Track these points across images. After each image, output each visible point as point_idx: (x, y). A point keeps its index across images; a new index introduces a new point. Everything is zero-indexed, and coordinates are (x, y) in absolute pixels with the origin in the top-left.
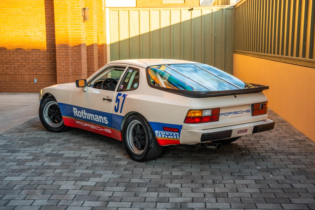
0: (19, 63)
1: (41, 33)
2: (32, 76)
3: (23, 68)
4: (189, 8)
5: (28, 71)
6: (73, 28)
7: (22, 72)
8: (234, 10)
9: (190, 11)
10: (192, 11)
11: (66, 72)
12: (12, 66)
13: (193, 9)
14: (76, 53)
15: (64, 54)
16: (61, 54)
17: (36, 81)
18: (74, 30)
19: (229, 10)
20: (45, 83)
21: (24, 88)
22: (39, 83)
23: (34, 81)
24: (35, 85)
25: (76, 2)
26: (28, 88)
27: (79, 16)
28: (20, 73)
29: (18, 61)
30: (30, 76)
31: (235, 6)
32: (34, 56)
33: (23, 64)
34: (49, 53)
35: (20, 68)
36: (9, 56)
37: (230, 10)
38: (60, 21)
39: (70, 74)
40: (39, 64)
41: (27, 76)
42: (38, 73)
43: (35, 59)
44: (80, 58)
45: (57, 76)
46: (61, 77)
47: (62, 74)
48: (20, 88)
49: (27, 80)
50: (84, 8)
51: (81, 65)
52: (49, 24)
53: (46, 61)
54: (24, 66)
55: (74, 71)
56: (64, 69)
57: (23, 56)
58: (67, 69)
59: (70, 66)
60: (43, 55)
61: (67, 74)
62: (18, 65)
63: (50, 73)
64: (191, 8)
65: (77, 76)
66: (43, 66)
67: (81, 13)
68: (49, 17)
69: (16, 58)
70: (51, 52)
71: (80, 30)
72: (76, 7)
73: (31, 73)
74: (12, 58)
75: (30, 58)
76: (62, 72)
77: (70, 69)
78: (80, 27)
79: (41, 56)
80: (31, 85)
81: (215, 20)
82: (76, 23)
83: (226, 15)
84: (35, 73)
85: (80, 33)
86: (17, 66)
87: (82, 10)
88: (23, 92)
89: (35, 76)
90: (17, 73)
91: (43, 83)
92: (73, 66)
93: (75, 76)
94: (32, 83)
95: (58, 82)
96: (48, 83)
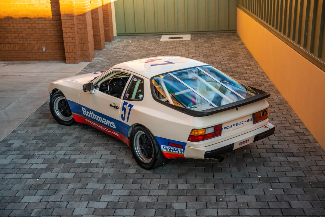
0: (27, 33)
1: (45, 1)
2: (40, 44)
3: (31, 37)
5: (35, 39)
7: (30, 41)
11: (73, 41)
12: (20, 35)
14: (81, 22)
15: (70, 23)
16: (67, 24)
17: (44, 49)
20: (54, 51)
21: (33, 56)
22: (47, 51)
23: (43, 50)
24: (44, 54)
26: (37, 56)
28: (29, 42)
29: (25, 30)
30: (38, 44)
32: (40, 25)
33: (30, 33)
34: (55, 22)
35: (28, 37)
36: (15, 25)
39: (77, 43)
40: (46, 32)
41: (35, 44)
42: (46, 42)
43: (41, 27)
44: (86, 27)
45: (65, 46)
46: (68, 46)
47: (69, 44)
48: (29, 56)
49: (36, 49)
51: (87, 33)
53: (52, 29)
54: (32, 35)
55: (80, 40)
56: (71, 39)
57: (29, 25)
58: (73, 39)
59: (76, 36)
60: (49, 23)
61: (74, 44)
62: (26, 34)
63: (57, 41)
65: (84, 44)
66: (50, 35)
69: (23, 28)
70: (56, 21)
73: (39, 42)
74: (19, 28)
75: (37, 27)
76: (69, 41)
77: (77, 38)
79: (47, 25)
80: (39, 54)
84: (43, 42)
86: (24, 35)
88: (33, 60)
89: (43, 44)
90: (26, 42)
91: (51, 51)
92: (80, 35)
93: (82, 45)
94: (40, 51)
95: (66, 51)
96: (56, 51)
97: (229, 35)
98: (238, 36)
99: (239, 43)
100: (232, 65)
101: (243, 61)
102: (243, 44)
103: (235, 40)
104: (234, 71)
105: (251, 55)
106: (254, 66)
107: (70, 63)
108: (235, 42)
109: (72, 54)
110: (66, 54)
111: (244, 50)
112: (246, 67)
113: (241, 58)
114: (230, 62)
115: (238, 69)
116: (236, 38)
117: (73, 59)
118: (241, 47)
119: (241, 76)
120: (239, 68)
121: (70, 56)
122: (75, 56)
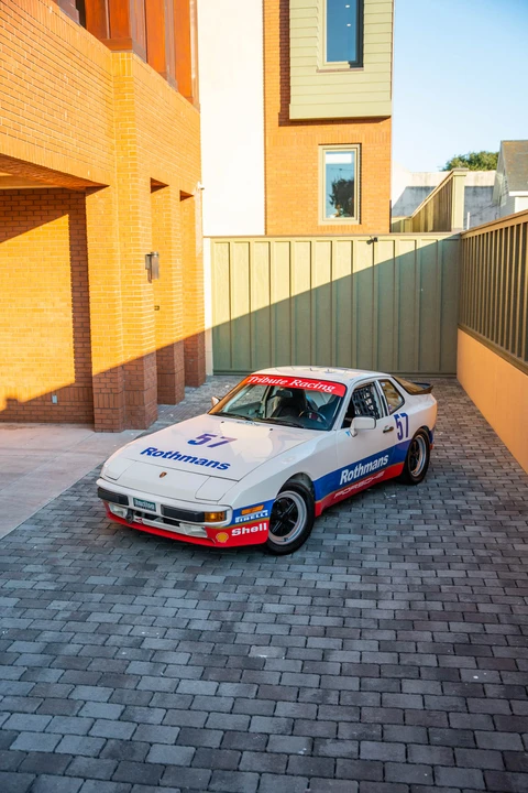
1: (64, 304)
5: (39, 379)
7: (29, 382)
11: (113, 386)
12: (11, 369)
17: (55, 399)
20: (74, 404)
21: (33, 413)
22: (62, 404)
23: (52, 401)
24: (54, 408)
26: (40, 413)
28: (26, 384)
30: (43, 389)
32: (51, 350)
33: (31, 365)
34: (80, 345)
36: (4, 349)
39: (120, 390)
41: (39, 389)
43: (53, 355)
45: (94, 395)
46: (101, 396)
47: (103, 391)
48: (25, 413)
49: (39, 398)
51: (142, 371)
55: (128, 384)
56: (108, 380)
58: (113, 380)
59: (119, 374)
61: (114, 391)
63: (82, 385)
65: (135, 392)
66: (69, 371)
70: (83, 342)
73: (47, 384)
75: (45, 355)
76: (103, 386)
77: (120, 379)
79: (65, 351)
80: (46, 409)
88: (32, 421)
90: (21, 383)
91: (68, 404)
92: (127, 373)
93: (131, 394)
94: (48, 403)
95: (95, 405)
96: (78, 404)
97: (442, 383)
98: (460, 387)
99: (462, 401)
100: (451, 453)
101: (474, 444)
102: (470, 403)
103: (454, 394)
104: (457, 467)
105: (492, 430)
106: (501, 458)
107: (103, 430)
108: (454, 399)
109: (109, 411)
110: (96, 411)
111: (474, 417)
112: (482, 460)
113: (470, 436)
114: (447, 445)
115: (467, 465)
116: (456, 391)
117: (109, 422)
118: (469, 409)
119: (473, 482)
120: (468, 462)
121: (104, 417)
122: (114, 416)
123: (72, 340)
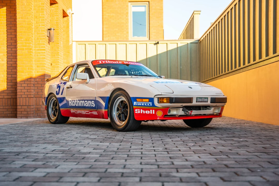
4: (155, 42)
6: (37, 48)
8: (198, 43)
9: (156, 45)
10: (158, 44)
11: (28, 93)
13: (159, 43)
18: (38, 50)
19: (193, 44)
20: (5, 107)
25: (40, 21)
27: (44, 36)
31: (199, 40)
37: (195, 44)
38: (22, 40)
39: (32, 96)
44: (44, 80)
45: (18, 98)
46: (21, 99)
47: (23, 96)
50: (49, 28)
51: (44, 87)
52: (11, 45)
55: (37, 94)
56: (26, 91)
58: (29, 91)
59: (32, 88)
61: (29, 96)
64: (157, 42)
65: (40, 98)
67: (46, 34)
68: (11, 38)
70: (12, 75)
71: (44, 50)
72: (41, 27)
76: (23, 93)
77: (32, 91)
78: (44, 47)
81: (180, 53)
82: (41, 43)
83: (191, 49)
85: (44, 53)
87: (47, 31)
92: (36, 88)
93: (38, 99)
95: (18, 104)
96: (7, 107)
107: (21, 117)
109: (26, 107)
110: (18, 107)
117: (25, 113)
121: (23, 110)
122: (28, 110)
123: (6, 73)
